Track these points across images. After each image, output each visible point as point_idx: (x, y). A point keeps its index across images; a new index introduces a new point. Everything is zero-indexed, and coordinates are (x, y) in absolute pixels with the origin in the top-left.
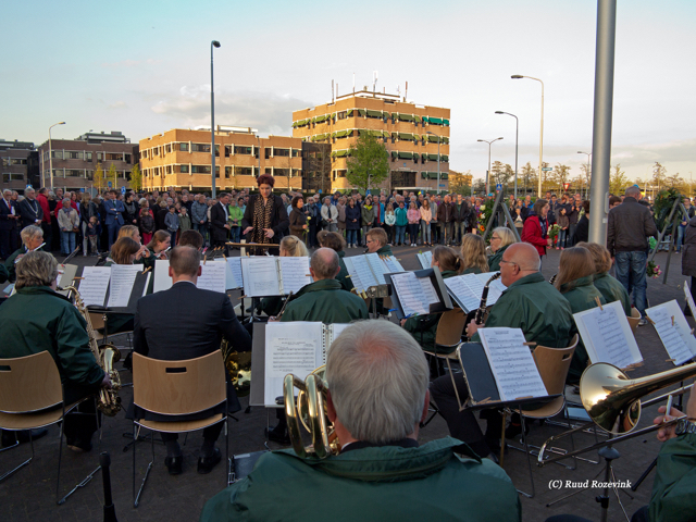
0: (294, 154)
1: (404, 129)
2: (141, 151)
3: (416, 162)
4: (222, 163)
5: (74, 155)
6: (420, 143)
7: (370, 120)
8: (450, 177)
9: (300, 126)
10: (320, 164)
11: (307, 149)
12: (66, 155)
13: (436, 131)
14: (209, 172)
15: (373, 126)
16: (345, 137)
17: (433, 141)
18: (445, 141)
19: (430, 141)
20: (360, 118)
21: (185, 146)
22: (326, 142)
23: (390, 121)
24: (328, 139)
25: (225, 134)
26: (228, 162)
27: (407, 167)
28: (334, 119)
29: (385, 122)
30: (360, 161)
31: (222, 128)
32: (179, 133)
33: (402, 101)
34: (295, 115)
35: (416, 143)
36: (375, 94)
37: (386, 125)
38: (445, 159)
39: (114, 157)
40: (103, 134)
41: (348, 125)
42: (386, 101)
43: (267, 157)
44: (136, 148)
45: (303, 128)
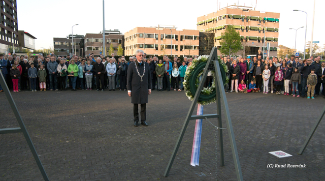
0: (195, 38)
1: (253, 24)
2: (125, 38)
3: (259, 42)
4: (160, 43)
5: (97, 41)
6: (262, 32)
7: (235, 20)
8: (279, 49)
9: (200, 24)
10: (207, 43)
11: (202, 36)
12: (93, 40)
13: (271, 25)
14: (153, 47)
15: (236, 24)
16: (221, 29)
17: (269, 30)
18: (276, 30)
19: (267, 31)
20: (229, 19)
21: (141, 35)
22: (212, 32)
23: (245, 20)
24: (213, 30)
25: (162, 29)
26: (162, 43)
27: (254, 44)
28: (216, 20)
29: (243, 21)
30: (226, 41)
31: (160, 26)
32: (139, 29)
33: (253, 10)
34: (199, 19)
35: (260, 32)
36: (238, 6)
37: (243, 22)
38: (276, 40)
39: (114, 41)
40: (110, 31)
41: (223, 23)
42: (244, 10)
43: (181, 40)
44: (123, 36)
45: (202, 25)
